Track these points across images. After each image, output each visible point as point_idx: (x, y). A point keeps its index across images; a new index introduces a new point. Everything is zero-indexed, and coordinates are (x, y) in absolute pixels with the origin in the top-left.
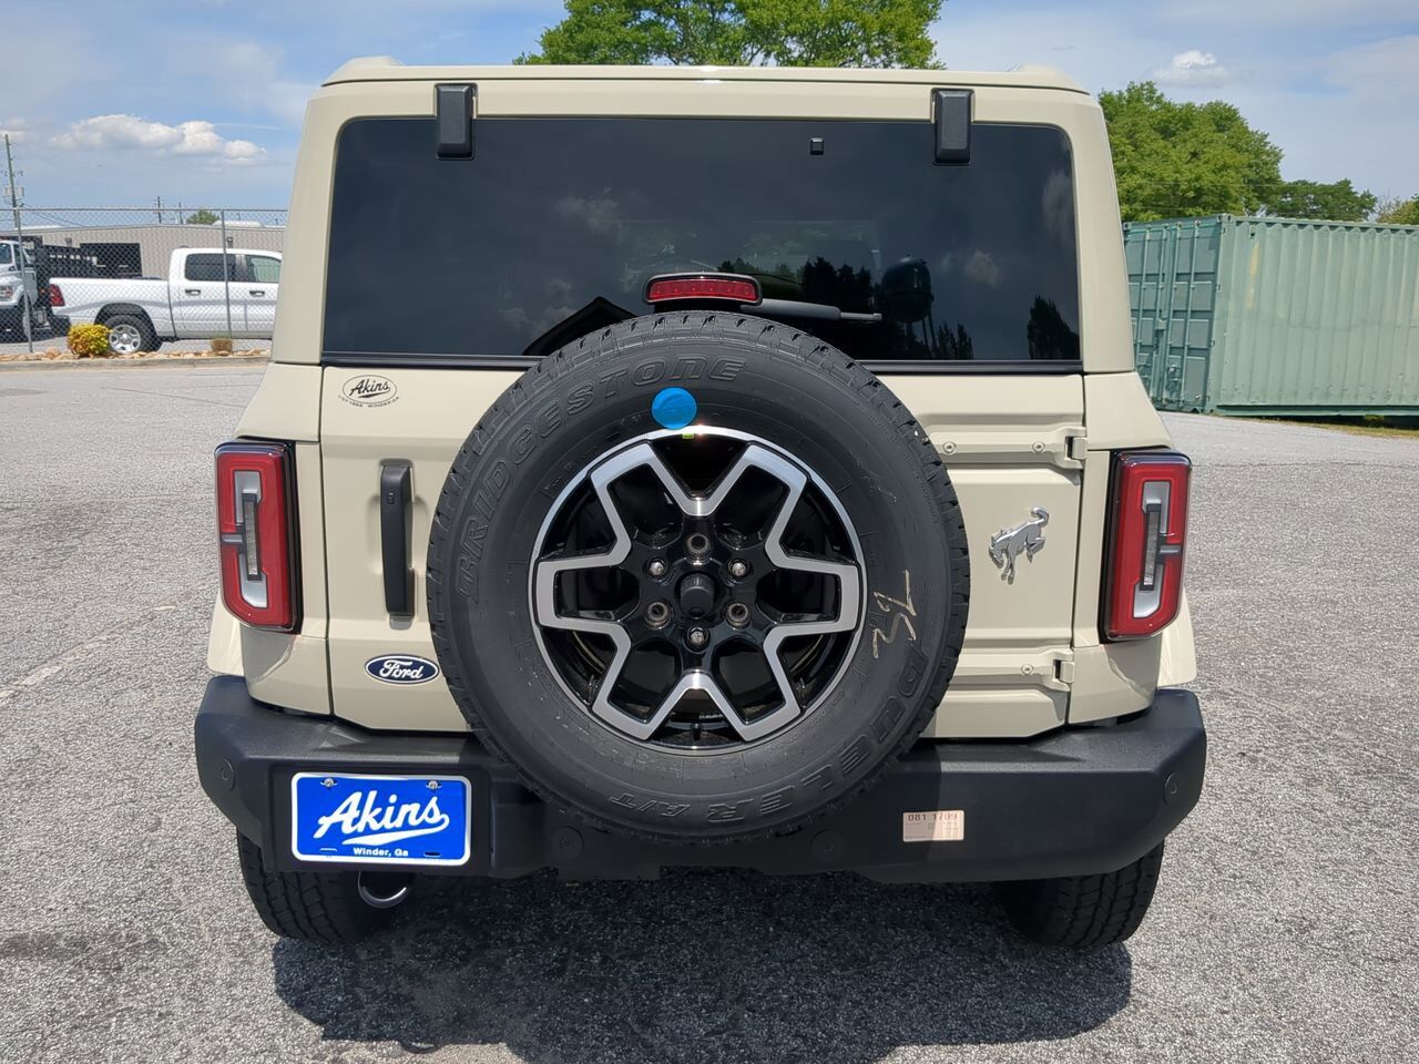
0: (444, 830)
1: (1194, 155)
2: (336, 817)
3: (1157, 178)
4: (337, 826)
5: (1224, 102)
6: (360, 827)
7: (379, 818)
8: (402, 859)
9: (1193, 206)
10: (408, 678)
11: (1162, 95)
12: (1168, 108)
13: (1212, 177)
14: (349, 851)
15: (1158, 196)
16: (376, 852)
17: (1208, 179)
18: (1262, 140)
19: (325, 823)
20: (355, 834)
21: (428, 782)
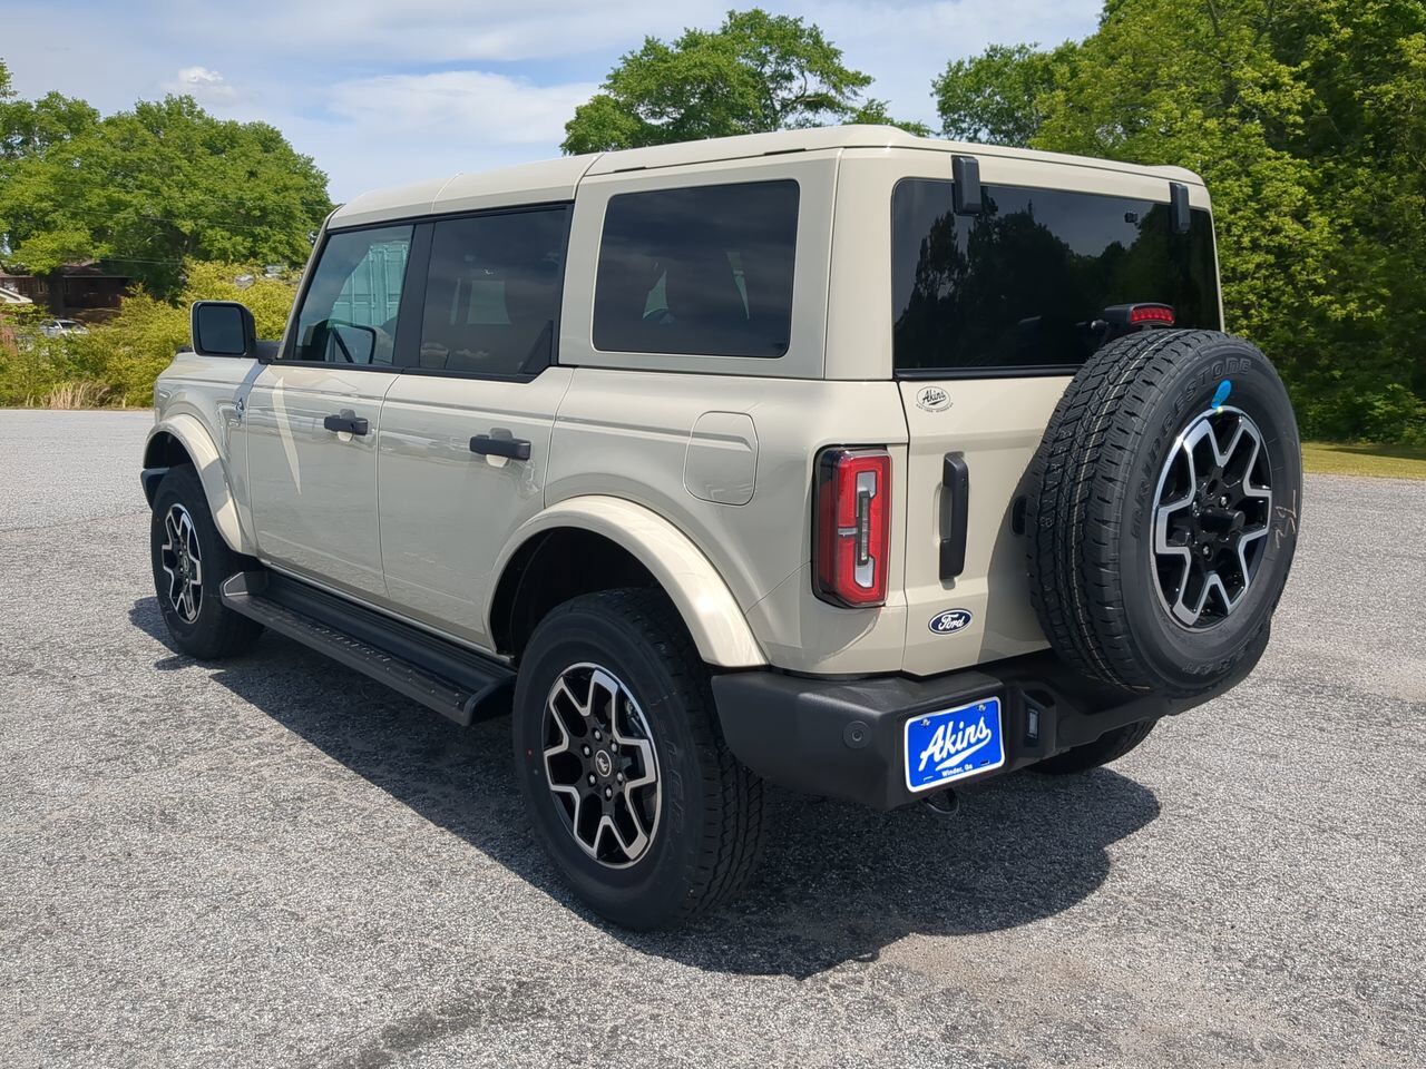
0: (988, 744)
1: (252, 174)
2: (931, 750)
3: (220, 194)
4: (931, 757)
5: (267, 123)
6: (944, 754)
7: (954, 743)
8: (971, 772)
9: (261, 225)
10: (955, 628)
11: (203, 110)
12: (210, 123)
13: (274, 197)
14: (939, 776)
15: (225, 214)
16: (955, 771)
17: (272, 199)
18: (308, 163)
19: (924, 756)
20: (943, 760)
21: (977, 707)
